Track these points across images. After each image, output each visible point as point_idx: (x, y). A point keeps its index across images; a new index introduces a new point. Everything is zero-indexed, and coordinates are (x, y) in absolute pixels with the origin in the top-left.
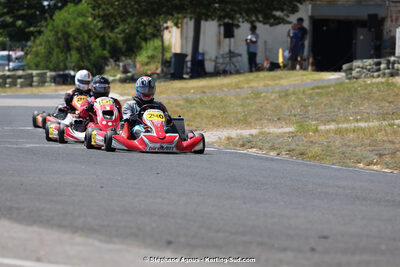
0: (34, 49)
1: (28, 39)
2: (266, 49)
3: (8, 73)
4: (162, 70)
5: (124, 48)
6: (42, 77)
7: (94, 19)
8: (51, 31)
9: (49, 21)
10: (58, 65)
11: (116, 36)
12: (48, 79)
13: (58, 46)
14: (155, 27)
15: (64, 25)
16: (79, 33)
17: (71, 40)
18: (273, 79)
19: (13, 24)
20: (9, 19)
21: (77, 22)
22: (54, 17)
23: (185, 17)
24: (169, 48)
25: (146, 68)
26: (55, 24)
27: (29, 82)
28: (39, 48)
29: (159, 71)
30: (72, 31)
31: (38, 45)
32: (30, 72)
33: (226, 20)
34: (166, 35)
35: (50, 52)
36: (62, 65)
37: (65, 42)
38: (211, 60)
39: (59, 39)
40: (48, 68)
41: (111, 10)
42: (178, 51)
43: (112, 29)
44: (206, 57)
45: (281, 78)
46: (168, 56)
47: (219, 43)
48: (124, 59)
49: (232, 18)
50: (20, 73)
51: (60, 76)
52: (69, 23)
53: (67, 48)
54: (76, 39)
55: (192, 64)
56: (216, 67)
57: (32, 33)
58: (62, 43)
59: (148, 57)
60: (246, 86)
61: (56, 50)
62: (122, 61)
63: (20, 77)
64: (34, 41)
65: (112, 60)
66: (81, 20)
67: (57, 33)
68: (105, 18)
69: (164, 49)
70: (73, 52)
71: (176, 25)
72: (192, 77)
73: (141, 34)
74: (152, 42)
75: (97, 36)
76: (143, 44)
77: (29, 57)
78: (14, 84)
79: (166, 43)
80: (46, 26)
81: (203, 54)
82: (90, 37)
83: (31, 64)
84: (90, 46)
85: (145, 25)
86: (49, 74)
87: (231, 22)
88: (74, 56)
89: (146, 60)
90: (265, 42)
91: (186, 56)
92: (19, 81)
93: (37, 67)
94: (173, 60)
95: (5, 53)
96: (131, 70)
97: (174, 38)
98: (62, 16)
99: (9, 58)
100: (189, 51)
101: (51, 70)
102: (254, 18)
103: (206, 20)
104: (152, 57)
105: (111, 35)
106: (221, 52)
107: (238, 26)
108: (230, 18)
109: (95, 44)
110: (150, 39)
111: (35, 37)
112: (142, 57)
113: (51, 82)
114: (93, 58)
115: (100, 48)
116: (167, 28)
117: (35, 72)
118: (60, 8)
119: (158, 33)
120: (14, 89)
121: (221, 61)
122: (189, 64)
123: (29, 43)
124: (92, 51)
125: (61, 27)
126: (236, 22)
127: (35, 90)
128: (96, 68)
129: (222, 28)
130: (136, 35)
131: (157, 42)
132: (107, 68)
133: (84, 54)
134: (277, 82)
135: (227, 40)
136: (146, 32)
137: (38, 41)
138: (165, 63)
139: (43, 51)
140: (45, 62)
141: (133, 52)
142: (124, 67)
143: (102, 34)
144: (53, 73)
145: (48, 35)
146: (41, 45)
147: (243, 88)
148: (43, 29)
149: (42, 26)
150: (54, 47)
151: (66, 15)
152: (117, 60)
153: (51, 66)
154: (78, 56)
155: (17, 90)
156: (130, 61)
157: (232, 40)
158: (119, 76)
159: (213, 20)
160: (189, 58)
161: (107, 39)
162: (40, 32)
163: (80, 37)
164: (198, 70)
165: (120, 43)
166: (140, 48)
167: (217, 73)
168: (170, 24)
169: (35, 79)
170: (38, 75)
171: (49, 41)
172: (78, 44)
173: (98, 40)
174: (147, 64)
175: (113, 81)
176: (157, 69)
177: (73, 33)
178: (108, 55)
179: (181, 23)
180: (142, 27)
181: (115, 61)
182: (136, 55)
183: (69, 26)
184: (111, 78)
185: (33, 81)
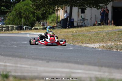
0: (8, 17)
2: (95, 18)
4: (57, 25)
5: (42, 17)
6: (13, 27)
7: (33, 6)
8: (14, 11)
11: (39, 13)
12: (15, 28)
13: (17, 16)
15: (19, 9)
16: (25, 11)
17: (22, 14)
18: (101, 28)
21: (24, 7)
22: (15, 6)
23: (66, 6)
24: (59, 17)
26: (16, 8)
27: (7, 29)
28: (10, 17)
30: (22, 11)
32: (8, 25)
33: (81, 7)
34: (58, 12)
35: (14, 19)
36: (18, 23)
37: (19, 15)
39: (18, 14)
40: (14, 24)
41: (39, 3)
42: (63, 18)
44: (74, 21)
45: (104, 28)
46: (58, 20)
47: (78, 15)
49: (84, 6)
51: (19, 27)
52: (21, 8)
54: (24, 14)
56: (78, 24)
57: (7, 12)
59: (51, 20)
60: (92, 31)
61: (17, 18)
62: (42, 22)
63: (4, 27)
66: (26, 7)
67: (17, 11)
68: (37, 6)
70: (23, 19)
71: (62, 9)
72: (69, 28)
73: (48, 12)
74: (52, 15)
76: (49, 16)
77: (6, 20)
78: (2, 30)
80: (13, 9)
81: (73, 19)
82: (29, 13)
83: (7, 23)
85: (50, 9)
86: (15, 26)
90: (95, 15)
92: (4, 29)
96: (45, 25)
97: (61, 14)
98: (19, 6)
102: (92, 6)
103: (74, 7)
107: (86, 9)
108: (83, 6)
109: (31, 16)
110: (52, 14)
112: (49, 20)
113: (15, 29)
114: (30, 21)
115: (33, 18)
116: (59, 10)
117: (10, 26)
118: (17, 3)
119: (54, 12)
120: (2, 32)
123: (7, 15)
124: (30, 18)
125: (18, 9)
126: (85, 8)
127: (11, 32)
128: (31, 24)
132: (35, 24)
133: (27, 19)
134: (103, 29)
135: (82, 14)
136: (50, 11)
139: (12, 18)
140: (13, 22)
141: (45, 18)
142: (43, 24)
144: (17, 26)
145: (13, 12)
146: (11, 16)
147: (90, 31)
149: (11, 9)
154: (25, 20)
156: (45, 22)
157: (84, 14)
159: (77, 7)
161: (35, 14)
162: (10, 12)
163: (25, 13)
164: (72, 25)
167: (78, 27)
168: (60, 8)
169: (10, 28)
171: (14, 15)
172: (24, 16)
173: (32, 14)
174: (51, 23)
175: (40, 29)
176: (55, 25)
177: (23, 12)
178: (36, 20)
179: (64, 8)
180: (48, 10)
181: (39, 22)
182: (46, 20)
183: (21, 9)
184: (39, 28)
185: (9, 29)
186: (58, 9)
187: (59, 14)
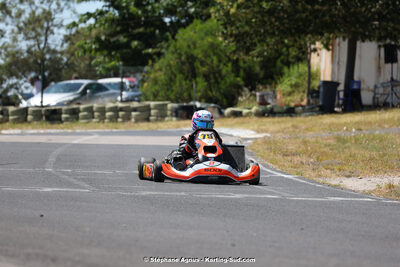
0: (152, 76)
1: (145, 64)
3: (120, 105)
4: (309, 101)
5: (262, 74)
6: (162, 109)
7: (225, 39)
8: (173, 53)
9: (171, 41)
10: (181, 94)
11: (253, 60)
12: (169, 113)
13: (181, 72)
14: (300, 48)
15: (189, 46)
16: (207, 56)
17: (197, 64)
19: (127, 45)
20: (122, 39)
21: (205, 42)
22: (176, 37)
23: (337, 37)
24: (317, 74)
25: (289, 98)
26: (178, 45)
27: (145, 115)
28: (159, 74)
29: (304, 103)
30: (198, 53)
31: (158, 71)
32: (147, 103)
33: (387, 41)
34: (314, 58)
35: (171, 80)
36: (185, 95)
37: (189, 67)
38: (368, 89)
39: (183, 63)
40: (168, 99)
41: (247, 28)
42: (328, 78)
43: (248, 51)
44: (363, 86)
46: (316, 84)
48: (261, 87)
49: (395, 38)
50: (135, 104)
51: (183, 108)
52: (194, 44)
53: (193, 74)
54: (202, 63)
55: (345, 95)
56: (374, 98)
57: (149, 56)
58: (186, 68)
59: (291, 86)
61: (179, 76)
62: (259, 91)
63: (135, 110)
64: (152, 66)
65: (246, 89)
66: (210, 39)
67: (180, 55)
68: (238, 38)
69: (311, 76)
70: (200, 80)
71: (326, 47)
72: (345, 111)
73: (282, 57)
74: (296, 67)
75: (230, 60)
76: (286, 69)
77: (146, 84)
78: (127, 118)
79: (314, 69)
80: (167, 48)
81: (359, 83)
82: (220, 61)
83: (148, 93)
84: (220, 72)
85: (288, 47)
86: (170, 106)
87: (393, 43)
88: (201, 84)
89: (289, 89)
91: (338, 84)
92: (134, 114)
93: (155, 97)
94: (321, 90)
95: (118, 80)
96: (270, 101)
97: (324, 63)
98: (186, 36)
99: (122, 87)
100: (342, 79)
101: (172, 102)
103: (363, 41)
104: (296, 86)
105: (247, 58)
106: (381, 81)
108: (392, 39)
109: (226, 69)
110: (294, 63)
111: (154, 61)
112: (283, 86)
113: (172, 115)
114: (223, 86)
115: (233, 75)
116: (315, 50)
117: (152, 104)
118: (184, 26)
119: (303, 57)
120: (127, 124)
121: (381, 90)
122: (342, 95)
123: (146, 68)
124: (223, 78)
125: (185, 49)
127: (152, 126)
128: (227, 98)
129: (382, 50)
130: (277, 58)
131: (303, 68)
132: (240, 99)
133: (212, 81)
135: (389, 65)
136: (288, 54)
137: (157, 66)
138: (312, 93)
139: (163, 77)
140: (165, 91)
141: (273, 78)
142: (262, 97)
143: (235, 58)
144: (176, 105)
145: (170, 57)
146: (160, 70)
148: (163, 51)
149: (162, 48)
150: (176, 72)
151: (192, 33)
152: (253, 89)
153: (172, 97)
154: (206, 84)
155: (131, 125)
156: (268, 90)
158: (255, 109)
159: (371, 41)
160: (341, 87)
161: (241, 64)
162: (159, 55)
163: (209, 61)
164: (353, 101)
165: (257, 69)
166: (281, 74)
167: (376, 106)
168: (318, 45)
169: (153, 112)
170: (156, 107)
171: (169, 65)
172: (205, 69)
173: (230, 65)
174: (290, 94)
175: (248, 115)
176: (302, 100)
177: (200, 56)
178: (242, 83)
179: (332, 45)
180: (285, 49)
181: (251, 90)
182: (276, 83)
183: (195, 47)
184: (245, 111)
185: (150, 115)
186: (313, 47)
187: (319, 65)
